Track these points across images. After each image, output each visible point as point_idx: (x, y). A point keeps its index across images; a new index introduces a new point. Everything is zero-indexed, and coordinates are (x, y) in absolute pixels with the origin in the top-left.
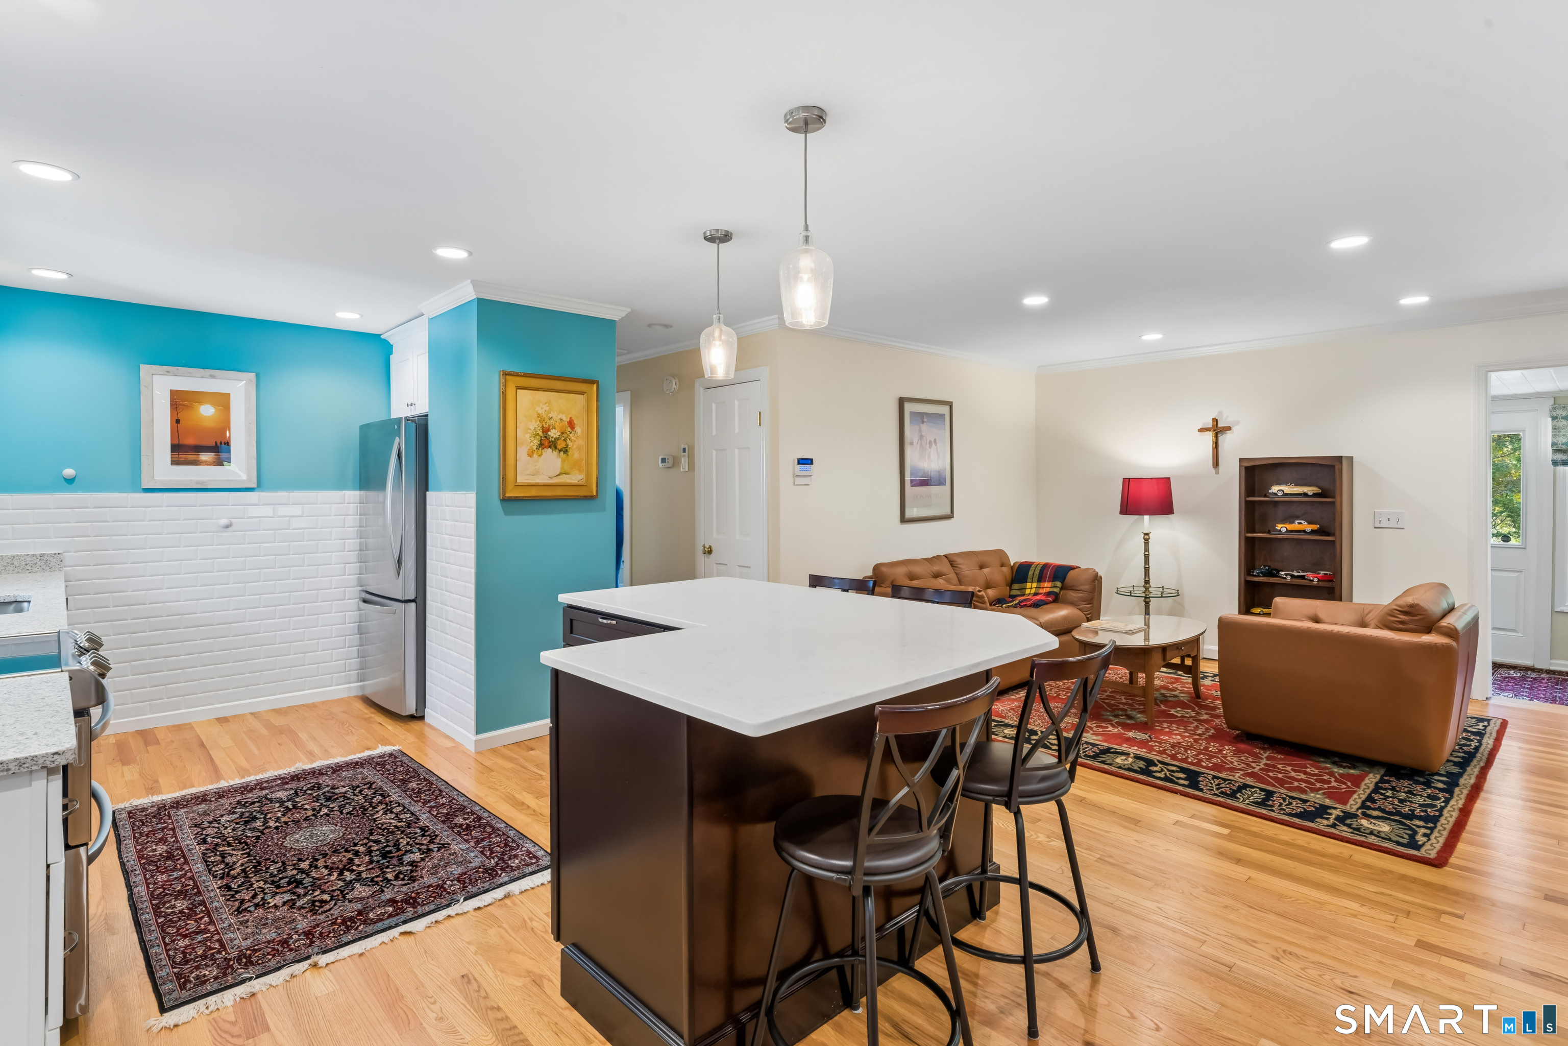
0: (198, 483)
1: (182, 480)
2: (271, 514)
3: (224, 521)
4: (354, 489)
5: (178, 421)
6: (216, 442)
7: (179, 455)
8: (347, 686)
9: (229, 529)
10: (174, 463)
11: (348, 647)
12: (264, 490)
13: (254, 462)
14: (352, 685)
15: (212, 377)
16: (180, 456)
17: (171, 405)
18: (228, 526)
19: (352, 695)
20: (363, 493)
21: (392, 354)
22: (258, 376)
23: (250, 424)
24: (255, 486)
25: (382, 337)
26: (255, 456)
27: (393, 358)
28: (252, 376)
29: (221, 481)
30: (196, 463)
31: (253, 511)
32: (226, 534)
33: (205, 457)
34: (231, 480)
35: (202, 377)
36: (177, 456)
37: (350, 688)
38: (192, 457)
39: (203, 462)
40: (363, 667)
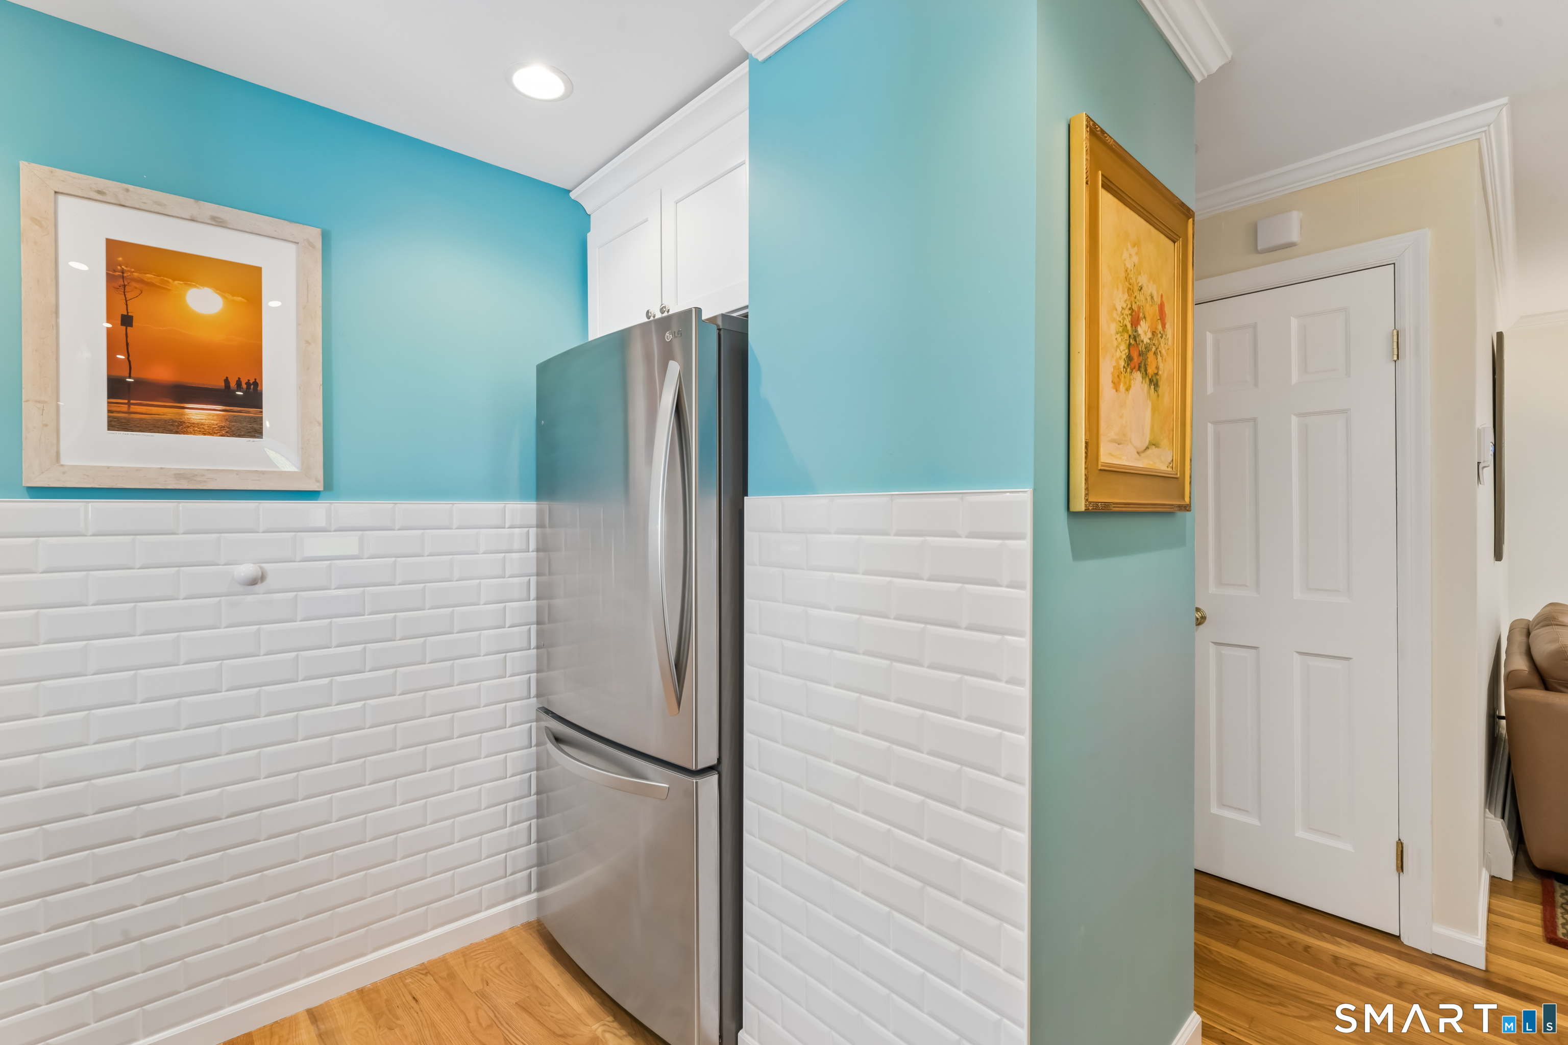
0: (179, 475)
1: (138, 470)
2: (355, 551)
3: (247, 570)
4: (523, 496)
5: (127, 321)
6: (227, 381)
7: (129, 404)
8: (509, 905)
9: (259, 587)
10: (116, 423)
11: (512, 825)
12: (337, 497)
13: (318, 430)
14: (519, 901)
15: (218, 222)
16: (134, 408)
17: (110, 278)
18: (254, 582)
19: (518, 924)
20: (545, 505)
21: (589, 230)
22: (326, 237)
23: (308, 343)
24: (318, 487)
25: (573, 195)
26: (321, 419)
27: (592, 239)
28: (314, 234)
29: (238, 472)
30: (177, 427)
31: (315, 545)
32: (250, 598)
33: (197, 413)
34: (263, 473)
35: (192, 220)
36: (125, 408)
37: (514, 909)
38: (167, 412)
39: (193, 425)
40: (542, 860)
